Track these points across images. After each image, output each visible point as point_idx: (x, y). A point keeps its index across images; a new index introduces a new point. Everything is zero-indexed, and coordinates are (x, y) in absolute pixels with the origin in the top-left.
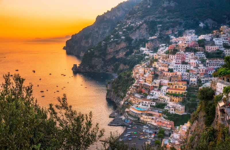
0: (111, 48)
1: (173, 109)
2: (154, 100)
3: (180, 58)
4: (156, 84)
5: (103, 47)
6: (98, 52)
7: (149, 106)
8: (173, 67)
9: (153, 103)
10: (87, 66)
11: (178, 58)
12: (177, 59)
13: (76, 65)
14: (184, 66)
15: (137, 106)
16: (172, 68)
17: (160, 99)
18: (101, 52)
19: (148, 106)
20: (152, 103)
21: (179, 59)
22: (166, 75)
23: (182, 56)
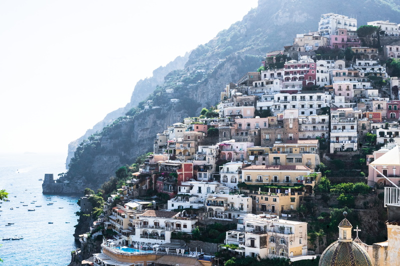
0: (143, 130)
1: (257, 238)
2: (190, 213)
3: (298, 76)
4: (205, 159)
5: (122, 128)
6: (109, 140)
7: (168, 234)
8: (270, 104)
9: (182, 222)
10: (79, 179)
11: (291, 76)
12: (288, 79)
13: (51, 176)
14: (311, 97)
15: (127, 242)
16: (268, 107)
17: (214, 208)
18: (117, 141)
19: (163, 237)
20: (179, 225)
21: (294, 79)
22: (244, 127)
23: (305, 69)
